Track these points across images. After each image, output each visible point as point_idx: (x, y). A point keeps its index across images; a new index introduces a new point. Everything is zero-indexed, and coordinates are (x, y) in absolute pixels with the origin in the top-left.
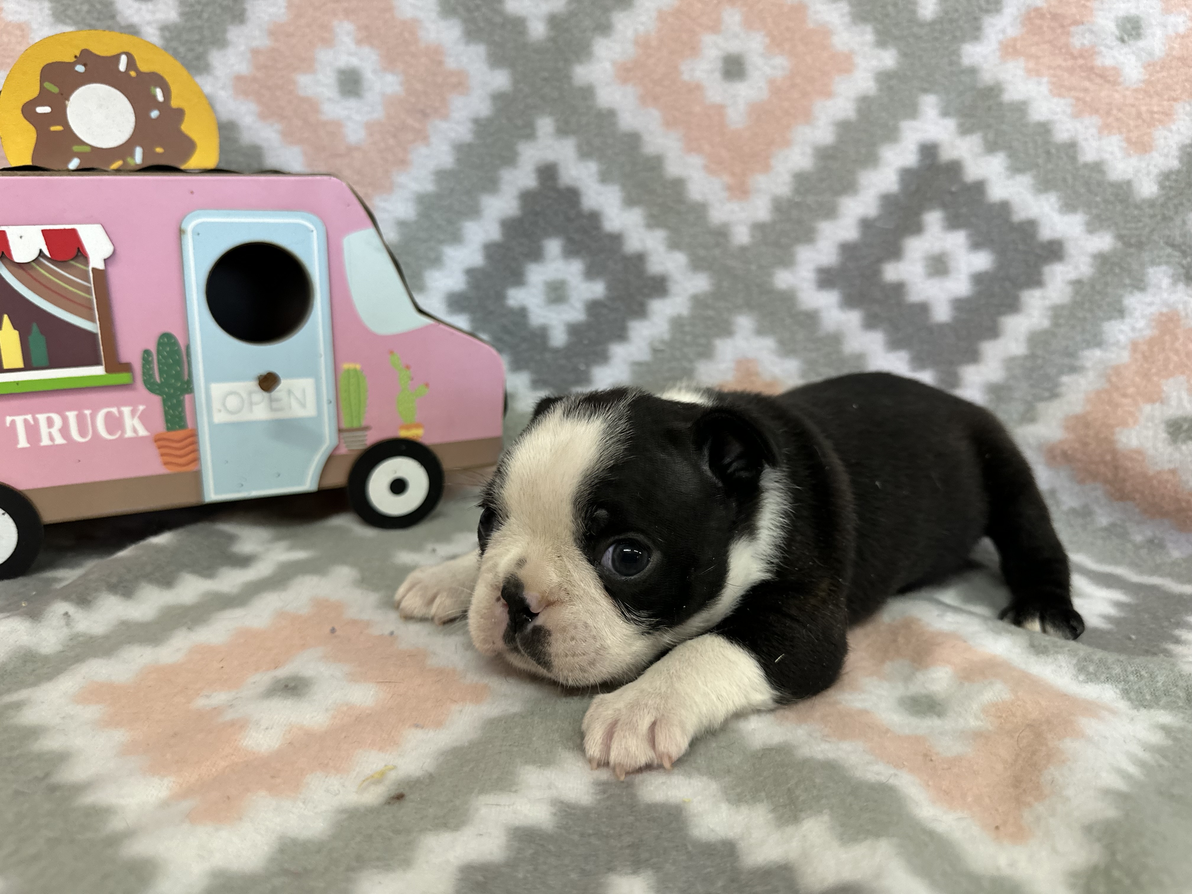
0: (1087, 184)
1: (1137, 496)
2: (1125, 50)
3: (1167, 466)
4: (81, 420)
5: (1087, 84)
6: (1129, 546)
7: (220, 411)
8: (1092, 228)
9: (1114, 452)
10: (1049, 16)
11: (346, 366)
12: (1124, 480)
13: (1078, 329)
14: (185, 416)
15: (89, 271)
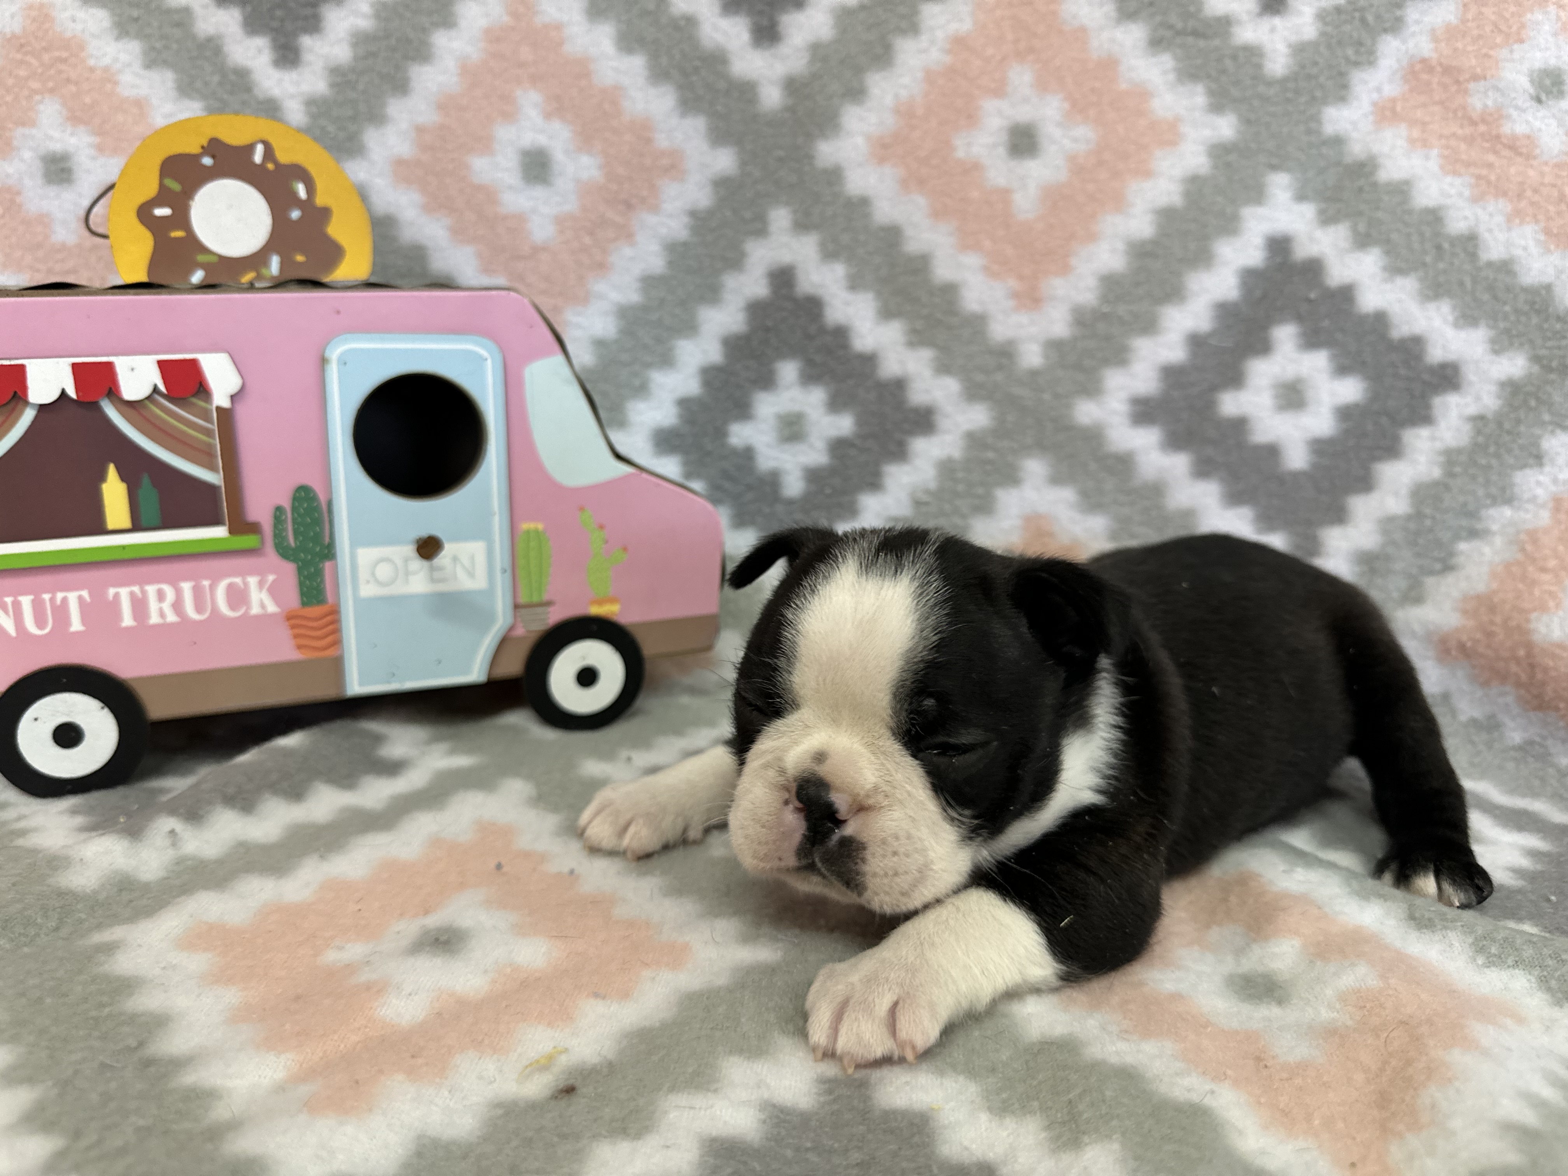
0: (1491, 288)
1: (1562, 705)
2: (1542, 112)
4: (198, 593)
5: (1491, 158)
7: (368, 582)
8: (1498, 347)
9: (1529, 646)
10: (1439, 69)
11: (525, 526)
12: (1543, 684)
13: (1481, 480)
14: (324, 587)
15: (212, 410)
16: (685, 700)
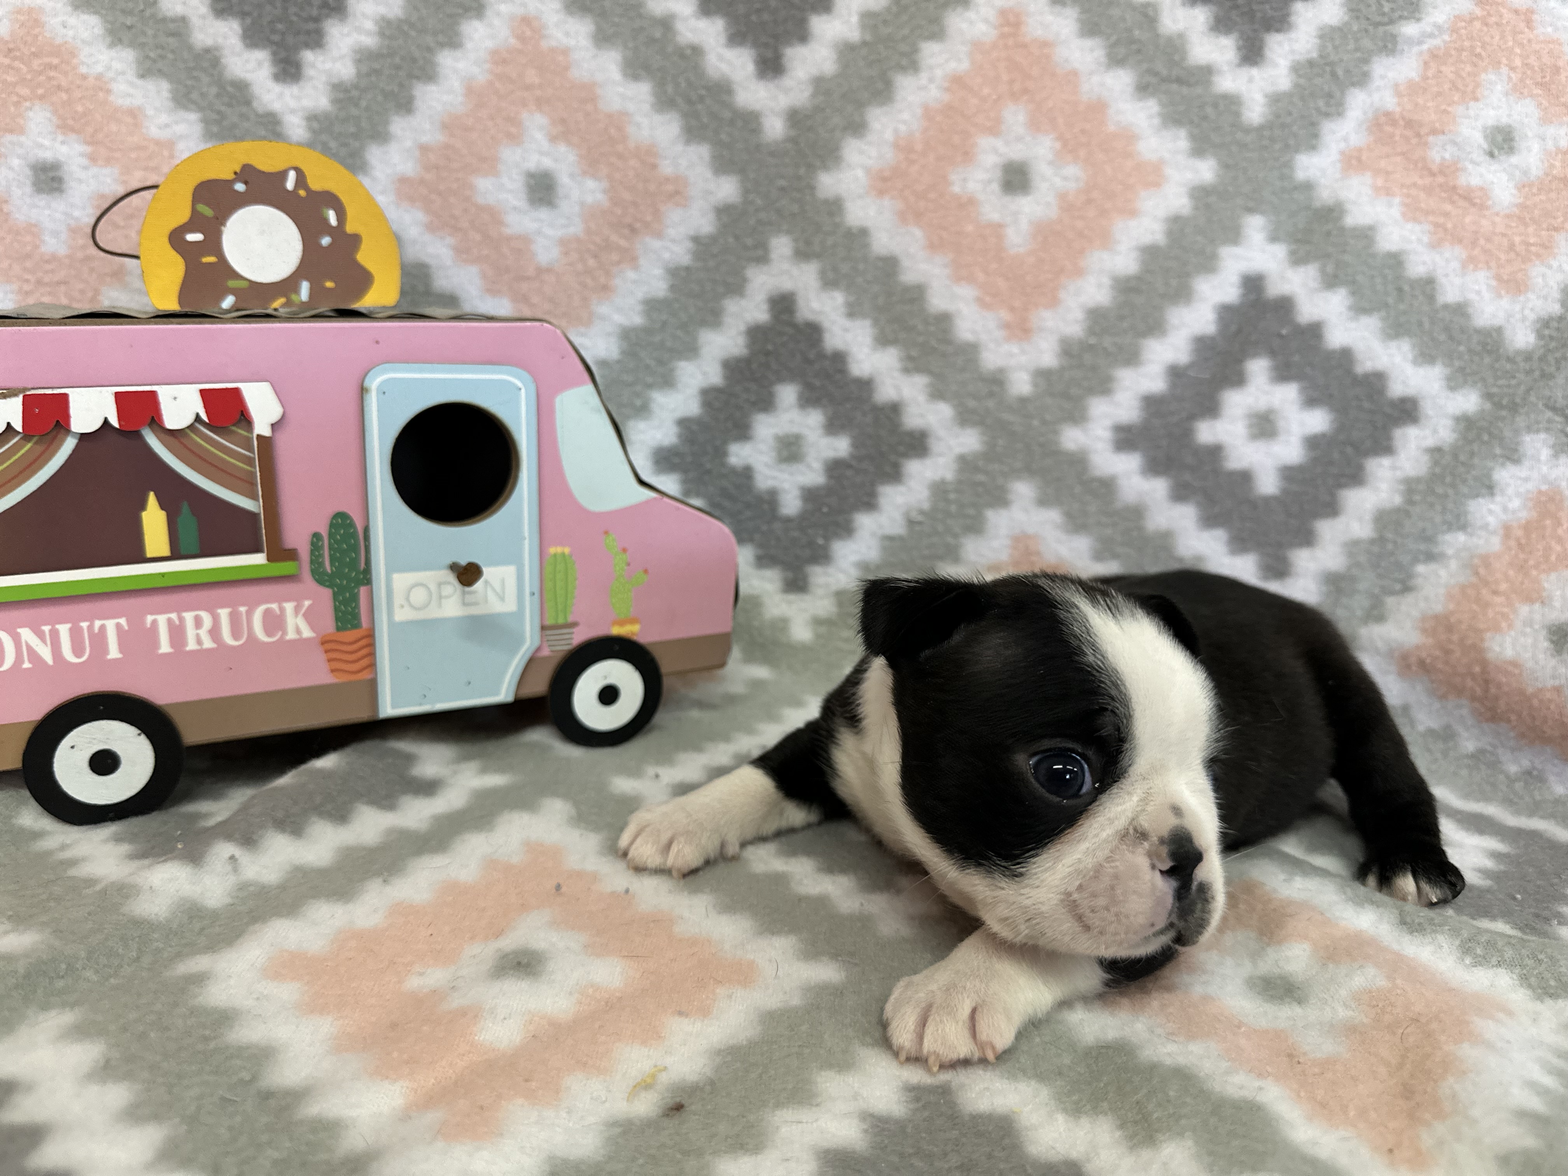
0: (1447, 329)
1: (1513, 717)
2: (1495, 167)
3: (1550, 683)
4: (234, 619)
5: (1448, 207)
6: (1501, 777)
7: (402, 606)
8: (1453, 384)
9: (1484, 663)
10: (1402, 123)
11: (552, 550)
12: (1497, 698)
13: (1438, 508)
14: (359, 611)
15: (253, 438)
16: (695, 714)
